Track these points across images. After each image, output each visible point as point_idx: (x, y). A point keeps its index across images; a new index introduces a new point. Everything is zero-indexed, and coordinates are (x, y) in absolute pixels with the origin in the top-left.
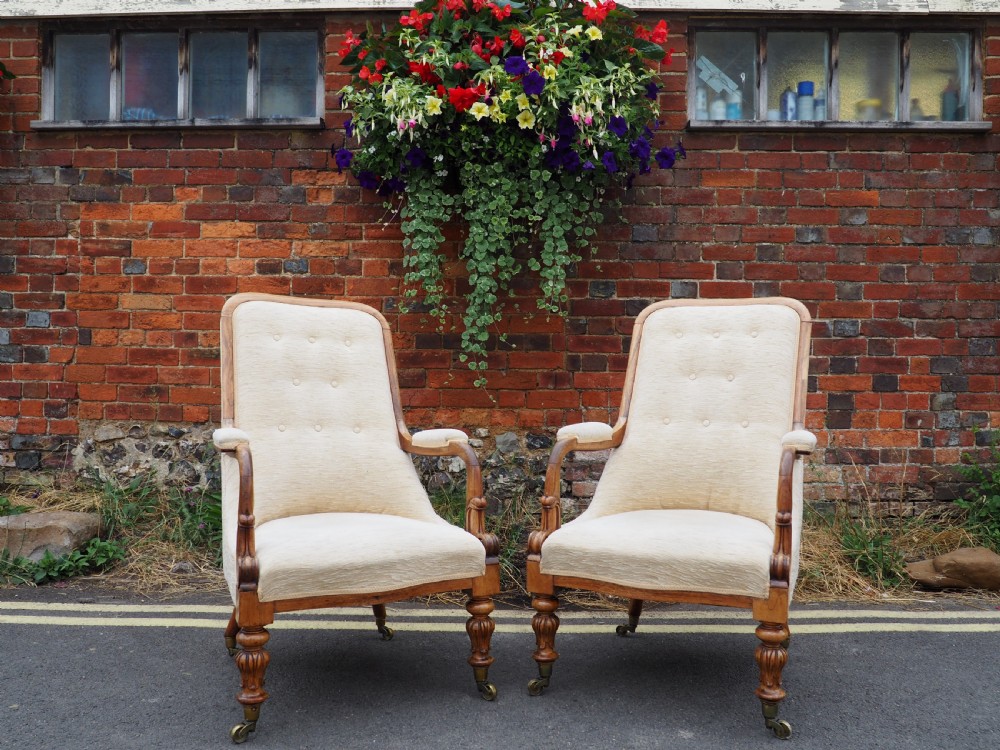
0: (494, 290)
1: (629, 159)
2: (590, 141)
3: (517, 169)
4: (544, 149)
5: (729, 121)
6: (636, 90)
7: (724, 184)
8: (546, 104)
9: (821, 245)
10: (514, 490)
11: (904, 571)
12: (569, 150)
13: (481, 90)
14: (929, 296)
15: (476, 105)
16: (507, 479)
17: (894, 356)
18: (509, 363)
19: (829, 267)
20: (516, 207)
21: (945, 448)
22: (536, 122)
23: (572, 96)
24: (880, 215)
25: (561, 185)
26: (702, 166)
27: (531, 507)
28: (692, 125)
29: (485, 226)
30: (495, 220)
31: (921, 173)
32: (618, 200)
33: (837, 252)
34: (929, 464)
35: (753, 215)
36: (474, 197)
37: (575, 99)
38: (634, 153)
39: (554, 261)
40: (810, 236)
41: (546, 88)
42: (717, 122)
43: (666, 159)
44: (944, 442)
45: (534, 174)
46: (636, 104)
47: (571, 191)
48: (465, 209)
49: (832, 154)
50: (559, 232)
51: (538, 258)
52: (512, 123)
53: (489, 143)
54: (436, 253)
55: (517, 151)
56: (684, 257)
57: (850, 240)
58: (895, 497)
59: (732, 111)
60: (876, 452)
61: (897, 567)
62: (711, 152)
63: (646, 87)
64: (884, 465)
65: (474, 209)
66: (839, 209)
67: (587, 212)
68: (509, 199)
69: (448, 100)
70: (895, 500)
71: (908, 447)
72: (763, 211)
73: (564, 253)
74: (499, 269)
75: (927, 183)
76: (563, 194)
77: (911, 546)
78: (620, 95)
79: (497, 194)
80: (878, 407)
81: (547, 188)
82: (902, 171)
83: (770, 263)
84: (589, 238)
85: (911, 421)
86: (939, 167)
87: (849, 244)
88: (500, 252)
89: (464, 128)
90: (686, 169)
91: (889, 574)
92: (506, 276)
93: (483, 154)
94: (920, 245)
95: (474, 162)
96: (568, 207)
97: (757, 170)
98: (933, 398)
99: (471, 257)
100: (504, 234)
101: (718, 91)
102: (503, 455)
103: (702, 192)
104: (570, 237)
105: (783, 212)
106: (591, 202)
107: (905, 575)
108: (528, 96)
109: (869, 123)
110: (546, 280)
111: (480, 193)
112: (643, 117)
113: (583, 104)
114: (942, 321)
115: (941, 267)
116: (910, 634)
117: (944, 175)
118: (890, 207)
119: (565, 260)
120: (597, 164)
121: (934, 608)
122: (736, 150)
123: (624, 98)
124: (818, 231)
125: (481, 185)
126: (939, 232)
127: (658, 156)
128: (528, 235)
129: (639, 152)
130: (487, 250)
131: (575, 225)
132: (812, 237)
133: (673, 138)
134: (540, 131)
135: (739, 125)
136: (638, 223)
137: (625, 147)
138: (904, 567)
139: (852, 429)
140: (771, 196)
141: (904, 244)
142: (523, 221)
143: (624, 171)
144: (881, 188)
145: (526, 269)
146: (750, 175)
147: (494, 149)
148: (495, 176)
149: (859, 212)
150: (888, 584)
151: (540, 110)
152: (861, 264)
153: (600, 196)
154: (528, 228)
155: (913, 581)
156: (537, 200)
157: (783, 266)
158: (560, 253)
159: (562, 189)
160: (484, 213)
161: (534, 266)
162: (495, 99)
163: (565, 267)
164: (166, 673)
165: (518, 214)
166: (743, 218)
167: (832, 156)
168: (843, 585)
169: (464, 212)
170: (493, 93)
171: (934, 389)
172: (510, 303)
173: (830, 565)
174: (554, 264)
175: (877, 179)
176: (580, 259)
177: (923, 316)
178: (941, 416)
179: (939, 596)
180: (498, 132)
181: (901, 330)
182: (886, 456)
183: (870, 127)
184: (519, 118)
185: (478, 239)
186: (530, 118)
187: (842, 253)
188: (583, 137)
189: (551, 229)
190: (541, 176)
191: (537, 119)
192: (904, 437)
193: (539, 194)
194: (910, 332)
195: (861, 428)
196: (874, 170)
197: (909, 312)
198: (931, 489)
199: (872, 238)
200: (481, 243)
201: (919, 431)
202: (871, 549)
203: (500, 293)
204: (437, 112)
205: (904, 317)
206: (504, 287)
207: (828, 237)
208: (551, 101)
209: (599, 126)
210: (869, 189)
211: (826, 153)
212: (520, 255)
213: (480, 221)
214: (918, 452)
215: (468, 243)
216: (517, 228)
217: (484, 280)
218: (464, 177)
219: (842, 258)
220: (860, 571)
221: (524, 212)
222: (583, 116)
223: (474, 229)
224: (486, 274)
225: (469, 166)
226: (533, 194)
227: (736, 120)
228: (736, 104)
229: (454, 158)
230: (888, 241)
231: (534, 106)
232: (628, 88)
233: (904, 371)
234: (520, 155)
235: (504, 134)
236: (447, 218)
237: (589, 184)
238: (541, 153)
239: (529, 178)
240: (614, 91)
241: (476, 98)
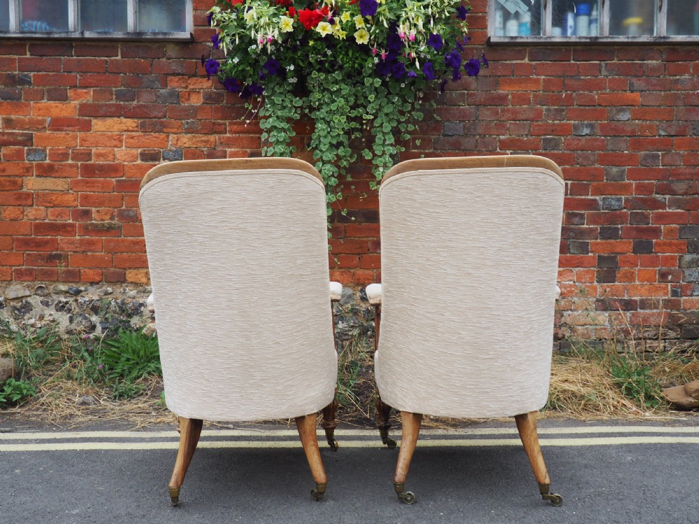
0: (336, 175)
1: (444, 68)
2: (413, 55)
3: (354, 77)
4: (376, 60)
5: (521, 37)
6: (448, 12)
7: (517, 89)
8: (378, 23)
9: (593, 137)
10: (350, 333)
11: (662, 394)
12: (396, 61)
13: (325, 11)
14: (679, 177)
15: (321, 24)
16: (345, 325)
17: (650, 225)
18: (346, 232)
19: (600, 155)
20: (353, 108)
21: (690, 298)
22: (370, 39)
23: (399, 17)
24: (642, 112)
25: (388, 89)
26: (499, 74)
27: (364, 347)
28: (492, 40)
29: (328, 123)
30: (336, 118)
31: (675, 78)
32: (433, 102)
33: (606, 142)
34: (677, 310)
35: (539, 113)
36: (319, 100)
37: (402, 19)
38: (448, 63)
39: (384, 151)
40: (585, 130)
41: (378, 10)
42: (512, 38)
43: (473, 69)
44: (689, 293)
45: (368, 81)
46: (448, 24)
47: (397, 95)
48: (312, 109)
49: (603, 63)
50: (387, 127)
51: (371, 149)
52: (351, 39)
53: (331, 55)
54: (288, 145)
55: (354, 62)
56: (485, 147)
57: (617, 133)
58: (650, 336)
59: (523, 28)
60: (635, 301)
61: (655, 392)
62: (506, 62)
63: (458, 9)
64: (642, 311)
65: (318, 109)
66: (609, 108)
67: (409, 112)
68: (347, 101)
69: (298, 20)
70: (650, 339)
71: (662, 297)
72: (548, 110)
73: (391, 145)
74: (339, 158)
75: (679, 87)
76: (390, 97)
77: (664, 375)
78: (437, 16)
79: (338, 97)
80: (637, 266)
81: (377, 93)
82: (659, 77)
83: (552, 152)
84: (410, 133)
85: (663, 276)
86: (688, 73)
87: (615, 136)
88: (339, 144)
89: (311, 43)
90: (486, 76)
91: (649, 398)
92: (345, 163)
93: (327, 65)
94: (672, 136)
95: (319, 71)
96: (395, 108)
97: (543, 77)
98: (681, 257)
99: (316, 148)
100: (343, 129)
101: (513, 12)
102: (341, 306)
103: (499, 95)
104: (396, 132)
105: (563, 110)
106: (413, 104)
107: (662, 398)
108: (363, 17)
109: (633, 37)
110: (377, 167)
111: (323, 96)
112: (455, 34)
113: (407, 23)
114: (689, 197)
115: (688, 154)
116: (671, 445)
117: (692, 79)
118: (650, 106)
119: (393, 150)
120: (418, 73)
121: (687, 424)
122: (526, 60)
123: (440, 18)
124: (591, 126)
125: (325, 89)
126: (688, 126)
127: (467, 66)
128: (361, 130)
129: (453, 63)
130: (330, 143)
131: (399, 122)
132: (586, 131)
133: (476, 51)
134: (373, 46)
135: (530, 40)
136: (448, 121)
137: (440, 59)
138: (661, 391)
139: (616, 283)
140: (554, 98)
141: (660, 135)
142: (358, 119)
143: (439, 78)
144: (642, 91)
145: (361, 157)
146: (537, 81)
147: (335, 60)
148: (336, 82)
149: (624, 110)
150: (649, 405)
151: (373, 28)
152: (625, 152)
153: (420, 99)
154: (362, 124)
155: (668, 402)
156: (370, 102)
157: (563, 154)
158: (388, 145)
159: (389, 93)
160: (327, 112)
161: (368, 155)
162: (337, 19)
163: (391, 156)
164: (83, 489)
165: (354, 114)
166: (532, 116)
167: (604, 65)
168: (614, 406)
169: (310, 112)
170: (334, 15)
171: (681, 251)
172: (348, 185)
173: (604, 391)
174: (383, 154)
175: (639, 83)
176: (403, 149)
177: (673, 193)
178: (687, 273)
179: (690, 414)
180: (338, 46)
181: (656, 204)
182: (644, 304)
183: (634, 40)
184: (356, 35)
185: (322, 134)
186: (365, 35)
187: (610, 143)
188: (407, 50)
189: (381, 126)
190: (373, 83)
191: (371, 36)
192: (658, 289)
193: (372, 97)
194: (663, 206)
195: (624, 282)
196: (636, 76)
197: (662, 190)
198: (679, 330)
199: (633, 131)
200: (325, 137)
201: (669, 284)
202: (635, 378)
203: (340, 177)
204: (290, 29)
205: (659, 194)
206: (343, 172)
207: (599, 131)
208: (382, 21)
209: (420, 41)
210: (632, 92)
211: (598, 62)
212: (355, 147)
213: (323, 119)
214: (669, 301)
215: (314, 136)
216: (354, 125)
217: (328, 166)
218: (310, 83)
219: (610, 147)
220: (627, 395)
221: (359, 112)
222: (408, 34)
223: (319, 126)
224: (329, 162)
225: (315, 74)
226: (366, 97)
227: (527, 37)
228: (526, 23)
229: (302, 67)
230: (647, 133)
231: (368, 26)
232: (443, 10)
233: (658, 237)
234: (356, 65)
235: (343, 48)
236: (298, 117)
237: (410, 89)
238: (373, 64)
239: (363, 84)
240: (432, 13)
241: (321, 18)
